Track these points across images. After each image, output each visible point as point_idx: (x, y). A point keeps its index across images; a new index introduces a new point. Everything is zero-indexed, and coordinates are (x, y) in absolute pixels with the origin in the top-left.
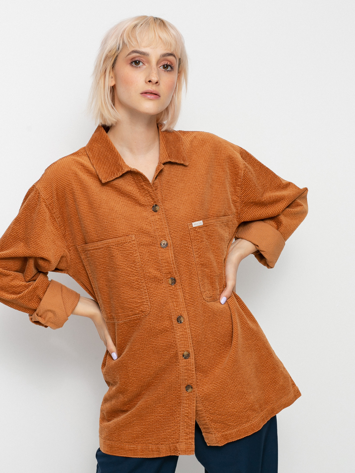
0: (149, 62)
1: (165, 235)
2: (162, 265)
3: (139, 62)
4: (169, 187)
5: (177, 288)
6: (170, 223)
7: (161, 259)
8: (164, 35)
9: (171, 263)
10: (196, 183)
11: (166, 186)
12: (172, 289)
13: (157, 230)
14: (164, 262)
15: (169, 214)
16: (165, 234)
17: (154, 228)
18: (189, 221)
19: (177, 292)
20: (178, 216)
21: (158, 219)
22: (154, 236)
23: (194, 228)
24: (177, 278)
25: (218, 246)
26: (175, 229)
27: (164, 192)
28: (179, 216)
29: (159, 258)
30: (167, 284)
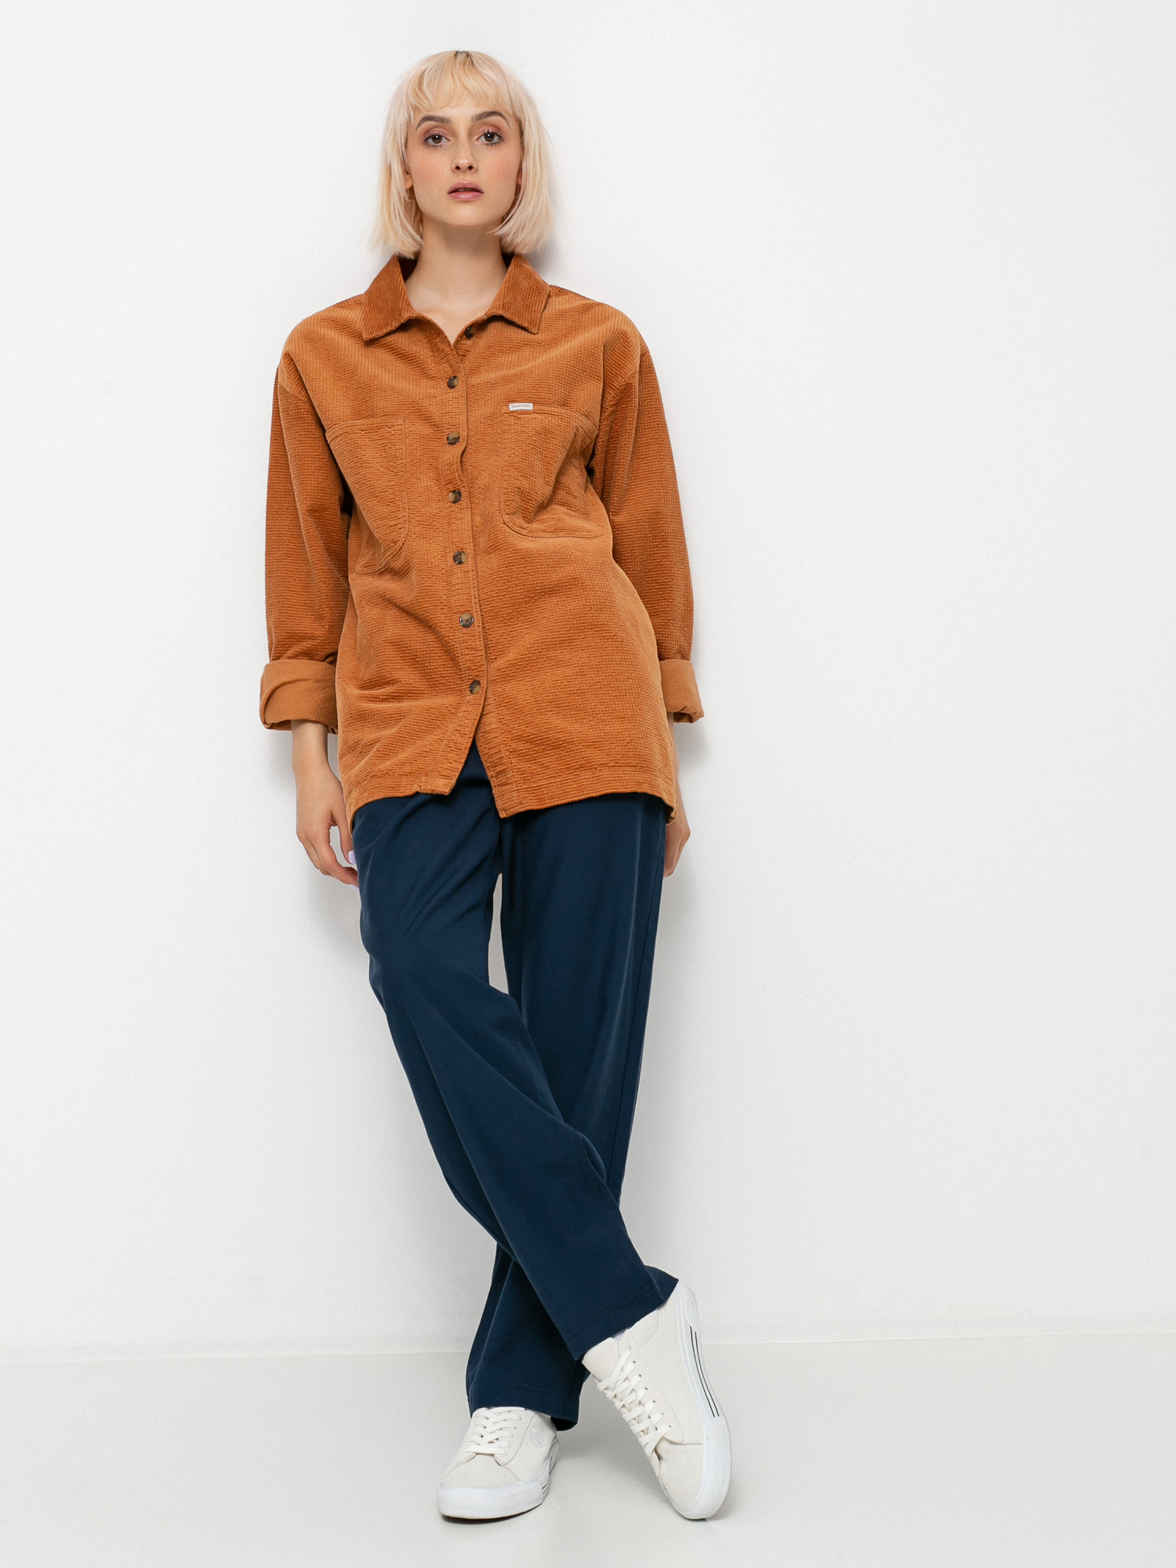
0: (454, 134)
3: (440, 137)
5: (463, 507)
8: (472, 82)
12: (452, 508)
13: (446, 415)
17: (442, 412)
18: (504, 402)
21: (453, 398)
23: (512, 412)
24: (462, 490)
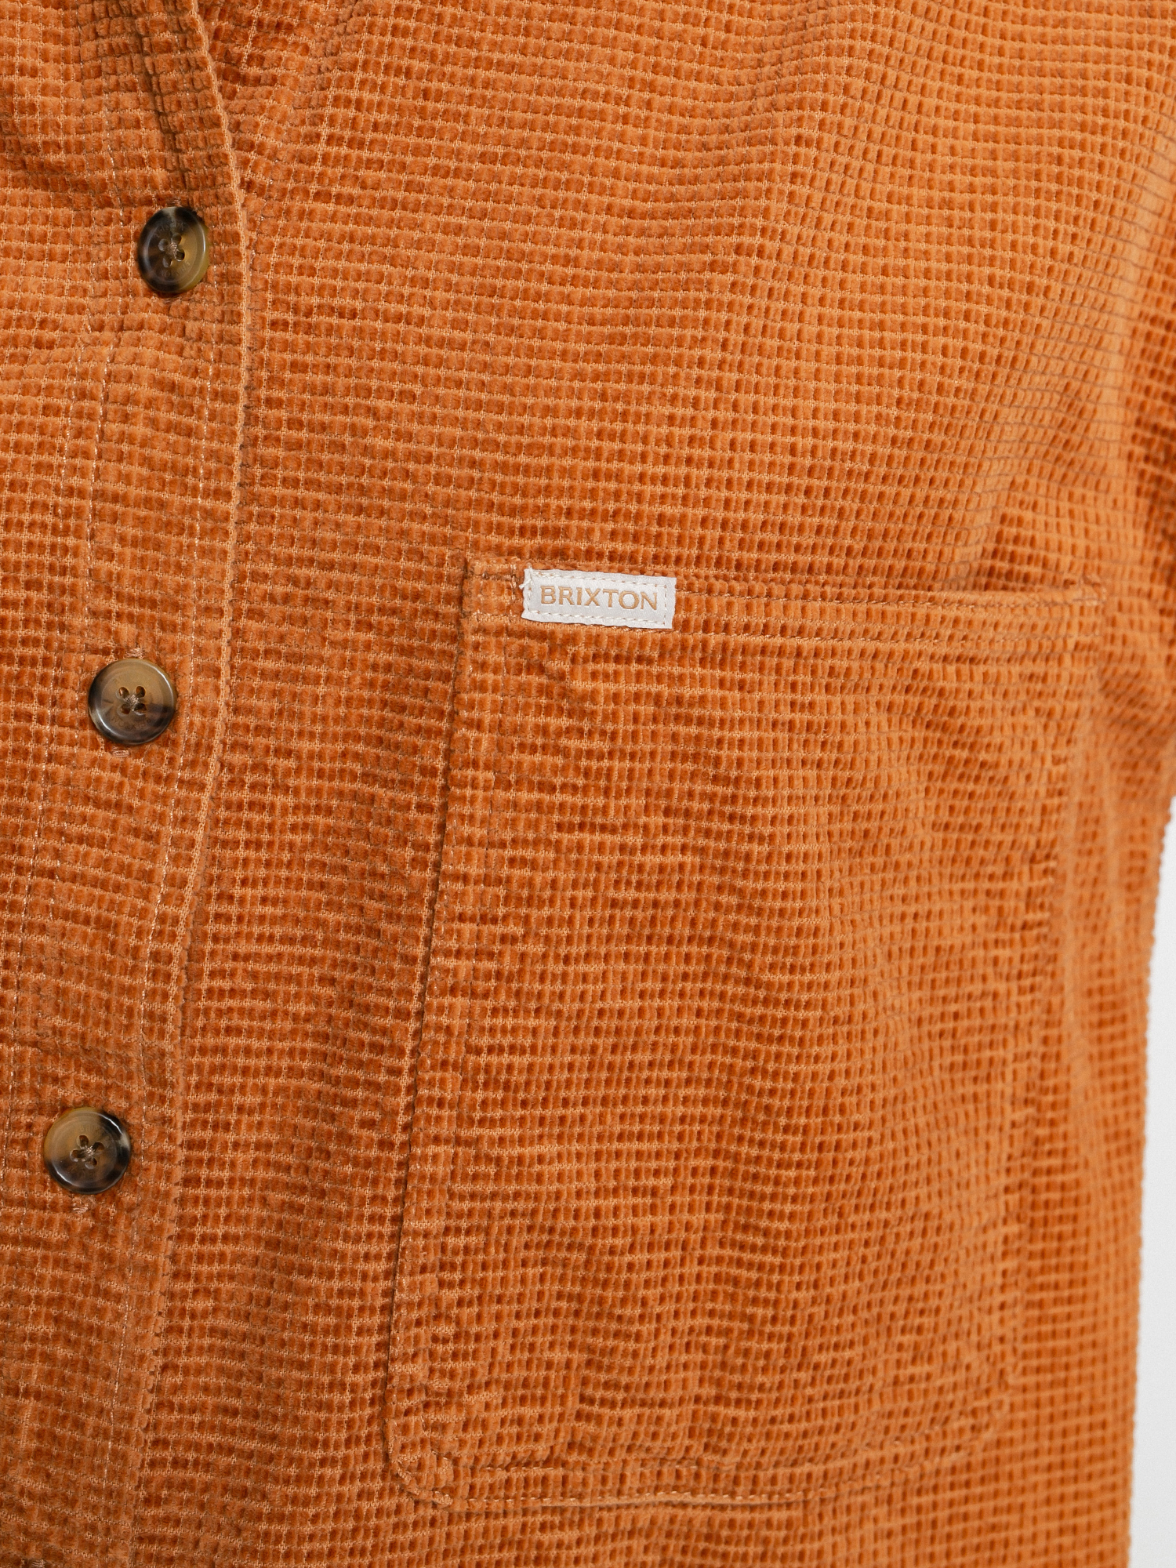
1: (176, 607)
2: (37, 939)
4: (441, 48)
5: (119, 1249)
6: (280, 473)
7: (49, 863)
9: (135, 952)
10: (774, 107)
11: (405, 33)
12: (55, 1235)
13: (97, 514)
14: (66, 916)
15: (304, 368)
16: (182, 589)
17: (75, 481)
18: (494, 539)
19: (107, 1294)
20: (399, 435)
21: (160, 384)
22: (46, 577)
23: (524, 633)
25: (809, 922)
26: (313, 573)
27: (354, 94)
28: (409, 437)
29: (31, 842)
30: (23, 1165)
